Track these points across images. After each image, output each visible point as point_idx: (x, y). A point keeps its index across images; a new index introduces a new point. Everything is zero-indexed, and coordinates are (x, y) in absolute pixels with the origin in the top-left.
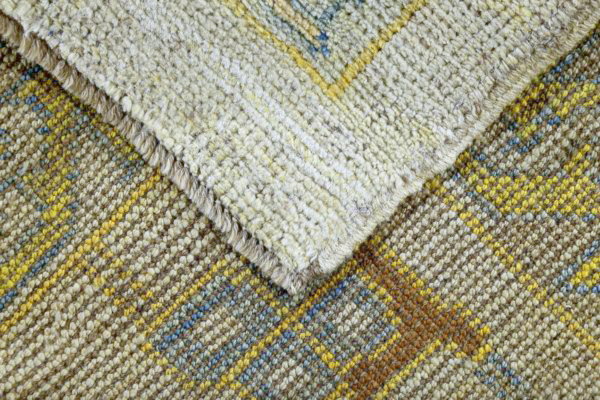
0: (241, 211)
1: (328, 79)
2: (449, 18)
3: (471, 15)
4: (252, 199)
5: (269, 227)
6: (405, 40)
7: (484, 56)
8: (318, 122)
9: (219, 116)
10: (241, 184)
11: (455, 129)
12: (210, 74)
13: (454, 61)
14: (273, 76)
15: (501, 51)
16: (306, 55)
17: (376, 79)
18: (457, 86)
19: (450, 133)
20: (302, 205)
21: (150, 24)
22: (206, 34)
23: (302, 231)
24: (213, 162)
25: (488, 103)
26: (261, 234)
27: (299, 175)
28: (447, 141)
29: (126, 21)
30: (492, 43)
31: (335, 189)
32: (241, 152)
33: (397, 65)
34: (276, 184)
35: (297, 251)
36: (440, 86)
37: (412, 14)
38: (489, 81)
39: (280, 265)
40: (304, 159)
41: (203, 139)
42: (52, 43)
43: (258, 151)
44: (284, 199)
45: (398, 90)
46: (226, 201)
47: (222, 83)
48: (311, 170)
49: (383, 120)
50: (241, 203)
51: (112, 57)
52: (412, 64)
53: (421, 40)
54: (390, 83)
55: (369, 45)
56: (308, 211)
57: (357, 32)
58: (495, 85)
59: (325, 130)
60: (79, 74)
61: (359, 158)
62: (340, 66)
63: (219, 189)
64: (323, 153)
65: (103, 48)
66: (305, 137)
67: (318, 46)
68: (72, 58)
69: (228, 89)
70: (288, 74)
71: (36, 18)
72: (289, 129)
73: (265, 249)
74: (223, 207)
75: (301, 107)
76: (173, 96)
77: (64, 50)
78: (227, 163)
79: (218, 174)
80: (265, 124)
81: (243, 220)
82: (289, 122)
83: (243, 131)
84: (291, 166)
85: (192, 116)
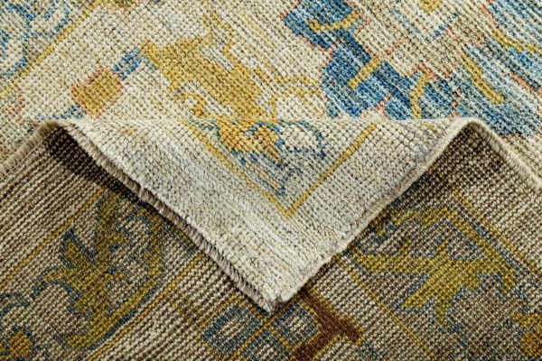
0: (243, 271)
1: (285, 208)
2: (343, 181)
3: (353, 179)
4: (248, 266)
5: (257, 280)
6: (322, 190)
7: (360, 198)
8: (280, 229)
9: (233, 226)
10: (243, 258)
11: (347, 232)
12: (228, 206)
13: (346, 200)
14: (259, 206)
15: (368, 196)
16: (275, 197)
17: (308, 208)
18: (347, 212)
19: (344, 234)
20: (273, 269)
21: (201, 184)
22: (227, 187)
23: (273, 281)
24: (230, 248)
25: (362, 220)
26: (253, 283)
27: (271, 254)
28: (343, 238)
29: (189, 182)
30: (363, 192)
31: (289, 261)
32: (243, 243)
33: (319, 202)
34: (260, 258)
35: (270, 291)
36: (339, 212)
37: (325, 178)
38: (362, 209)
39: (262, 298)
40: (274, 246)
41: (225, 237)
42: (154, 193)
43: (252, 243)
44: (264, 266)
45: (319, 213)
46: (236, 266)
47: (234, 210)
48: (277, 252)
49: (312, 228)
50: (244, 268)
51: (182, 199)
52: (325, 201)
53: (330, 190)
54: (315, 210)
55: (305, 192)
56: (276, 272)
57: (299, 186)
58: (365, 211)
59: (284, 232)
60: (166, 206)
61: (300, 246)
62: (291, 202)
63: (232, 261)
64: (283, 243)
65: (178, 195)
66: (274, 236)
67: (281, 192)
68: (163, 199)
69: (237, 213)
70: (266, 206)
71: (147, 182)
72: (267, 232)
73: (255, 290)
74: (235, 270)
75: (272, 221)
76: (211, 216)
77: (160, 196)
78: (237, 248)
79: (232, 253)
80: (255, 230)
81: (244, 276)
82: (267, 228)
83: (244, 233)
84: (267, 250)
85: (220, 226)
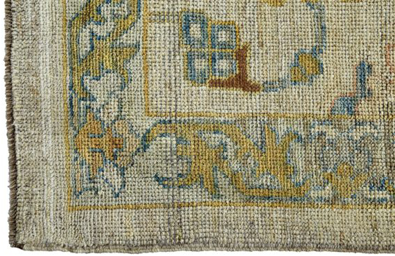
0: (19, 211)
1: (71, 204)
2: (114, 218)
3: (120, 222)
4: (24, 215)
5: (21, 225)
6: (98, 213)
7: (112, 235)
8: (58, 212)
9: (36, 187)
10: (26, 208)
11: (87, 246)
12: (45, 175)
13: (104, 229)
14: (59, 190)
15: (118, 238)
16: (72, 193)
17: (82, 216)
18: (99, 236)
19: (85, 245)
20: (34, 228)
21: (44, 149)
22: (54, 164)
23: (28, 234)
24: (24, 196)
25: (101, 247)
26: (18, 225)
27: (41, 220)
28: (83, 247)
29: (40, 143)
30: (117, 234)
31: (46, 232)
32: (33, 201)
33: (90, 217)
34: (33, 217)
35: (22, 238)
36: (95, 232)
37: (106, 209)
38: (107, 242)
39: (15, 236)
40: (46, 217)
41: (27, 189)
42: (16, 132)
43: (37, 205)
44: (31, 222)
45: (85, 223)
46: (18, 209)
47: (45, 179)
48: (45, 221)
49: (74, 227)
50: (21, 213)
51: (27, 148)
52: (94, 221)
53: (102, 217)
54: (84, 220)
55: (89, 206)
56: (34, 231)
57: (89, 200)
58: (107, 245)
59: (58, 215)
60: (14, 145)
61: (59, 230)
62: (77, 204)
63: (19, 204)
64: (52, 221)
65: (26, 144)
66: (52, 212)
67: (77, 194)
68: (17, 139)
69: (46, 183)
70: (63, 193)
71: (19, 123)
72: (50, 207)
73: (15, 229)
74: (16, 209)
75: (58, 205)
76: (31, 171)
77: (17, 136)
78: (27, 200)
79: (22, 200)
80: (45, 200)
81: (17, 217)
82: (52, 205)
83: (38, 196)
84: (42, 215)
85: (30, 181)
